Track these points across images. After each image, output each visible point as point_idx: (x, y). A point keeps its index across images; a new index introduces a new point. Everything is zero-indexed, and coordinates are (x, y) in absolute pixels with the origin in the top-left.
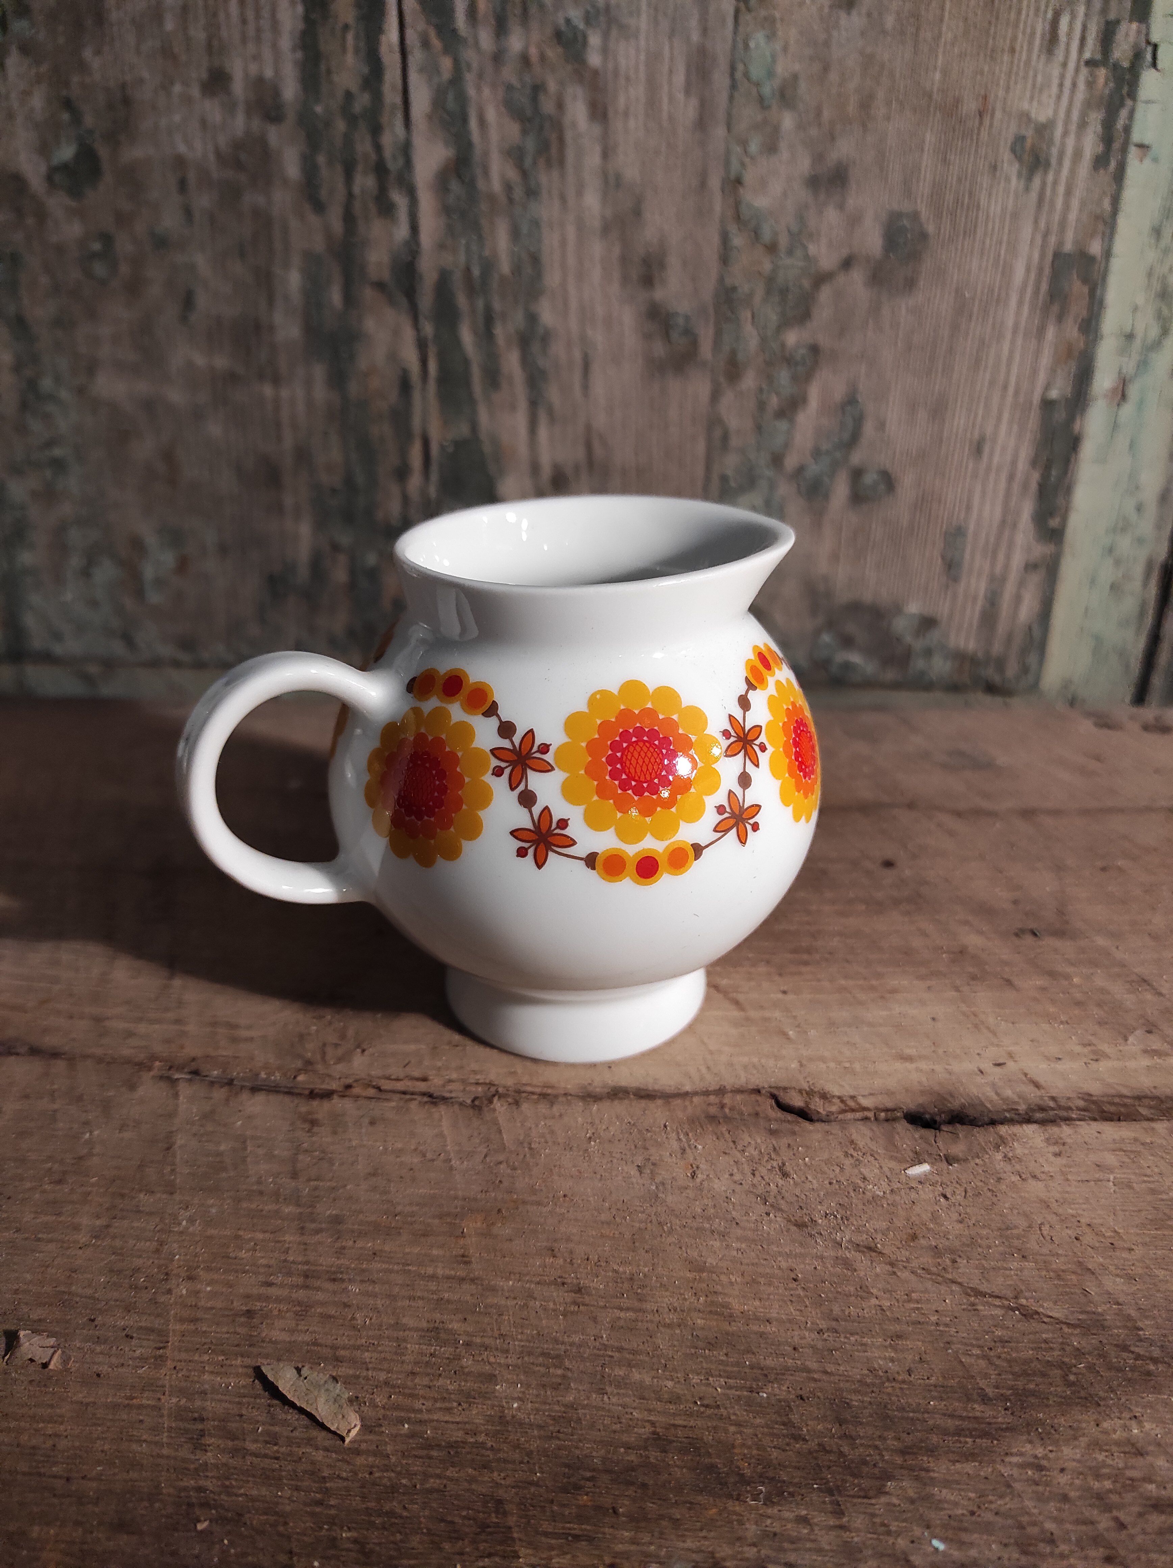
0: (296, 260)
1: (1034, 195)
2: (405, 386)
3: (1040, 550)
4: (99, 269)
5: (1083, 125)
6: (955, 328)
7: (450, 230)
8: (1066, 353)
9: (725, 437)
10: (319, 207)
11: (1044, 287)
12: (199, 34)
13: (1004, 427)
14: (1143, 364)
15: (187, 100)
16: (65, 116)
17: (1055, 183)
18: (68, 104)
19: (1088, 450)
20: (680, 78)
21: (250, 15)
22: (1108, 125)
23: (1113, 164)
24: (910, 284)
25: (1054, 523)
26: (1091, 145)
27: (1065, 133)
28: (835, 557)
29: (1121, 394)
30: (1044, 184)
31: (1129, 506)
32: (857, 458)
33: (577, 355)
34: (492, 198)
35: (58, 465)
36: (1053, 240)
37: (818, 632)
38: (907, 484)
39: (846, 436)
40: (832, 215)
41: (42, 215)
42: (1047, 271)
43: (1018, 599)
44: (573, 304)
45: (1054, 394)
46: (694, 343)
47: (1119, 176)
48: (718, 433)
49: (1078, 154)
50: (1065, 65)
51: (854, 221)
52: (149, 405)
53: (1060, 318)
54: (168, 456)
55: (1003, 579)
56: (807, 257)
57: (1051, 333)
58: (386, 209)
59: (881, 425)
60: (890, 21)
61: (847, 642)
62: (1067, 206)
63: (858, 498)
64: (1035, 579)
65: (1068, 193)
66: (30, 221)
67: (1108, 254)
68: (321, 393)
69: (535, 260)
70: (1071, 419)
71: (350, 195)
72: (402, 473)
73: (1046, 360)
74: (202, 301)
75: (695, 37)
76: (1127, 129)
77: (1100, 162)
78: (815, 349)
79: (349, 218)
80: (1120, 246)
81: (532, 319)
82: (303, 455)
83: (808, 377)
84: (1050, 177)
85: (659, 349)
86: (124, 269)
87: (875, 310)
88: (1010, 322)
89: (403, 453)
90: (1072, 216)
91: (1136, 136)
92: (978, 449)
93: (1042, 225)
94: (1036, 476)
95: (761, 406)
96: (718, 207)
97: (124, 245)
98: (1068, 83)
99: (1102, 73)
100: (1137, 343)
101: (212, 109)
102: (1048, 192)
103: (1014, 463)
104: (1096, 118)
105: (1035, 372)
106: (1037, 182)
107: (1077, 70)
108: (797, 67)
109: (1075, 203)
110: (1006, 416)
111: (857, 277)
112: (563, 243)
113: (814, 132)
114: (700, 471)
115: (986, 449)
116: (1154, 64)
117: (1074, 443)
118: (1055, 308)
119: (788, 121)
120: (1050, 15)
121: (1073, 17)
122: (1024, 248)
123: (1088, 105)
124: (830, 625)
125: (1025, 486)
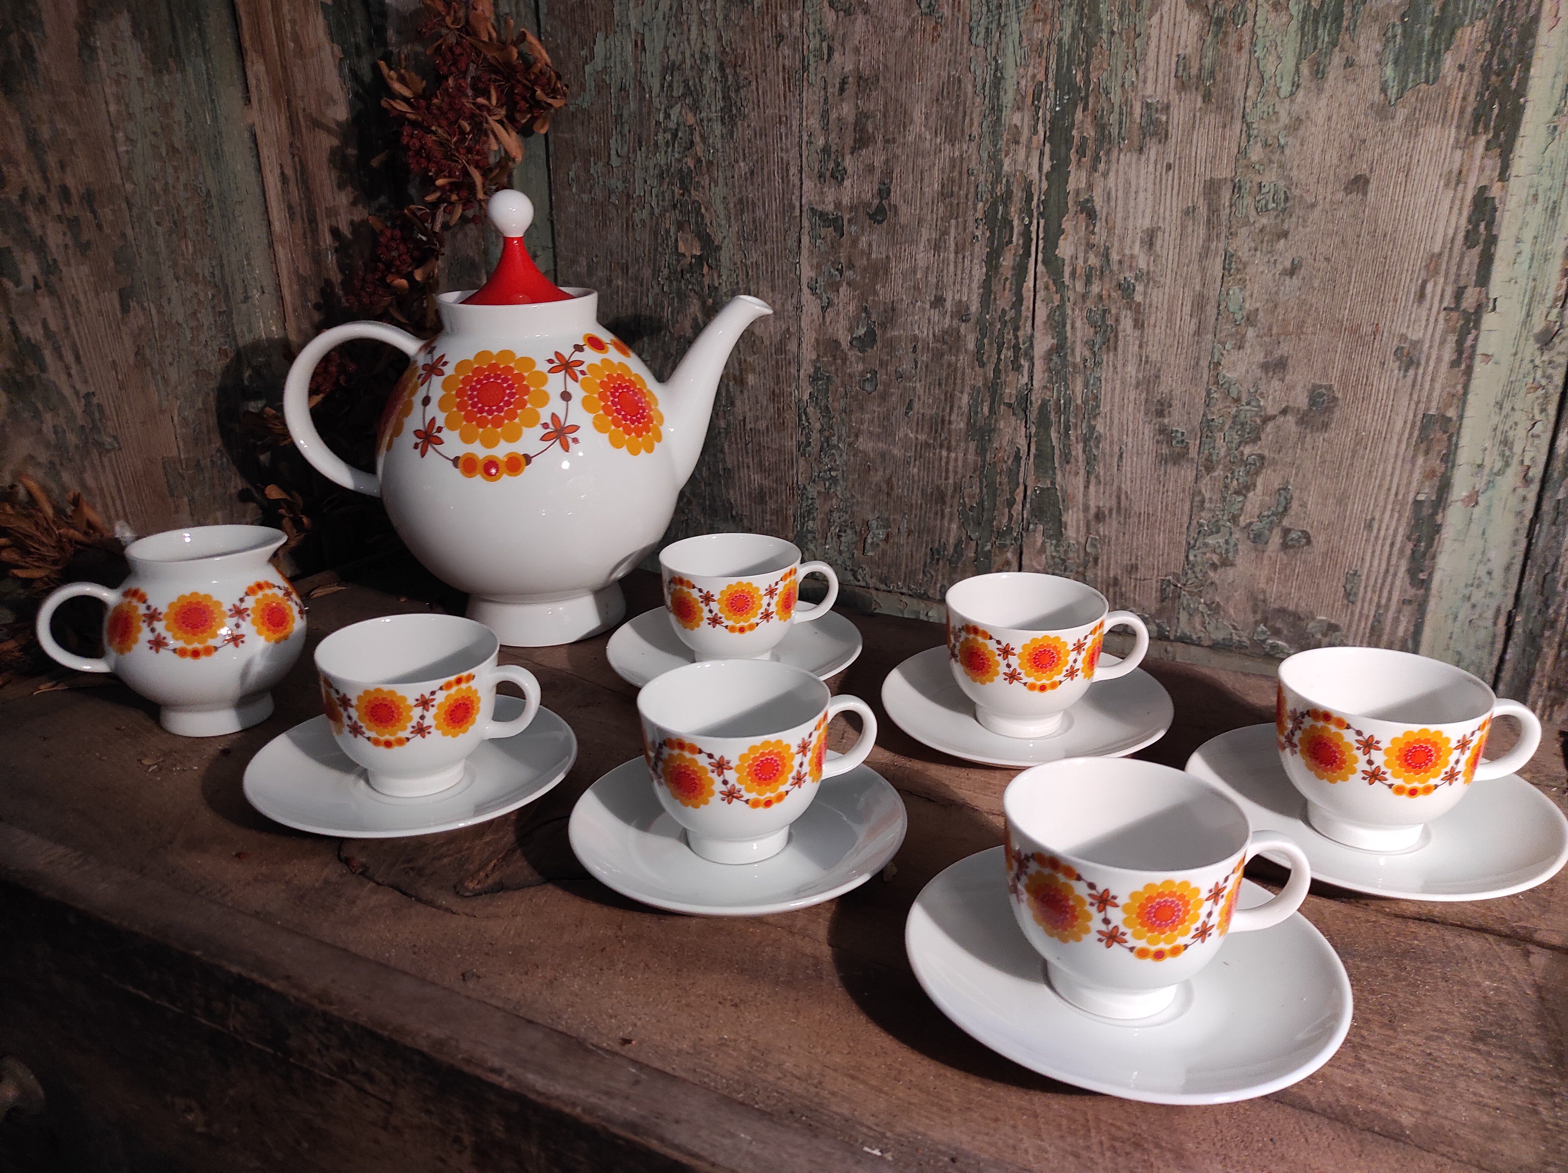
0: (967, 389)
1: (1409, 380)
2: (1017, 458)
3: (1411, 592)
4: (868, 387)
5: (1443, 342)
6: (1354, 452)
7: (1050, 380)
8: (1430, 474)
9: (1203, 502)
10: (982, 365)
11: (1416, 433)
12: (933, 280)
13: (1388, 513)
14: (1490, 484)
15: (924, 310)
16: (863, 315)
17: (1424, 374)
18: (865, 309)
19: (1448, 534)
20: (1187, 309)
21: (959, 272)
22: (1460, 343)
23: (1463, 366)
24: (1325, 426)
25: (1422, 576)
26: (1448, 354)
27: (1430, 347)
28: (1269, 580)
29: (1473, 499)
30: (1416, 375)
31: (1482, 572)
32: (1286, 523)
33: (1116, 449)
34: (1074, 365)
35: (834, 480)
36: (1422, 406)
37: (1257, 623)
38: (1319, 541)
39: (1280, 509)
40: (1276, 384)
41: (845, 360)
42: (1418, 423)
43: (1396, 620)
44: (1116, 421)
45: (1421, 497)
46: (1187, 448)
47: (1469, 372)
48: (1197, 499)
49: (1439, 359)
50: (1430, 309)
51: (1290, 388)
52: (883, 455)
53: (1427, 453)
54: (889, 482)
55: (1387, 607)
56: (1259, 406)
57: (1420, 460)
58: (1018, 368)
59: (1304, 505)
60: (1316, 283)
61: (1277, 633)
62: (1432, 388)
63: (1285, 546)
64: (1407, 610)
65: (1433, 380)
66: (839, 361)
67: (1461, 417)
68: (971, 457)
69: (1096, 398)
70: (1435, 513)
71: (999, 359)
72: (1011, 503)
73: (1417, 476)
74: (916, 406)
75: (1198, 288)
76: (1473, 347)
77: (1455, 364)
78: (1262, 457)
79: (997, 371)
80: (1470, 411)
81: (1092, 428)
82: (958, 488)
83: (1257, 473)
84: (1421, 371)
85: (1165, 450)
86: (880, 387)
87: (1301, 439)
88: (1392, 452)
89: (1012, 492)
90: (1436, 394)
91: (1480, 350)
92: (1369, 526)
93: (1415, 397)
94: (1410, 545)
95: (1226, 487)
96: (1205, 376)
97: (882, 377)
98: (1432, 320)
99: (1454, 315)
100: (1486, 471)
101: (935, 314)
102: (1419, 378)
103: (1395, 536)
104: (1452, 338)
105: (1409, 484)
106: (1411, 372)
107: (1438, 313)
108: (1258, 305)
109: (1438, 386)
110: (1389, 507)
111: (1291, 419)
112: (1113, 390)
113: (1267, 339)
114: (1186, 519)
115: (1376, 526)
116: (1494, 309)
117: (1437, 529)
118: (1423, 446)
119: (1251, 333)
120: (1420, 281)
121: (1435, 284)
122: (1402, 410)
123: (1445, 333)
124: (1265, 621)
125: (1402, 551)
